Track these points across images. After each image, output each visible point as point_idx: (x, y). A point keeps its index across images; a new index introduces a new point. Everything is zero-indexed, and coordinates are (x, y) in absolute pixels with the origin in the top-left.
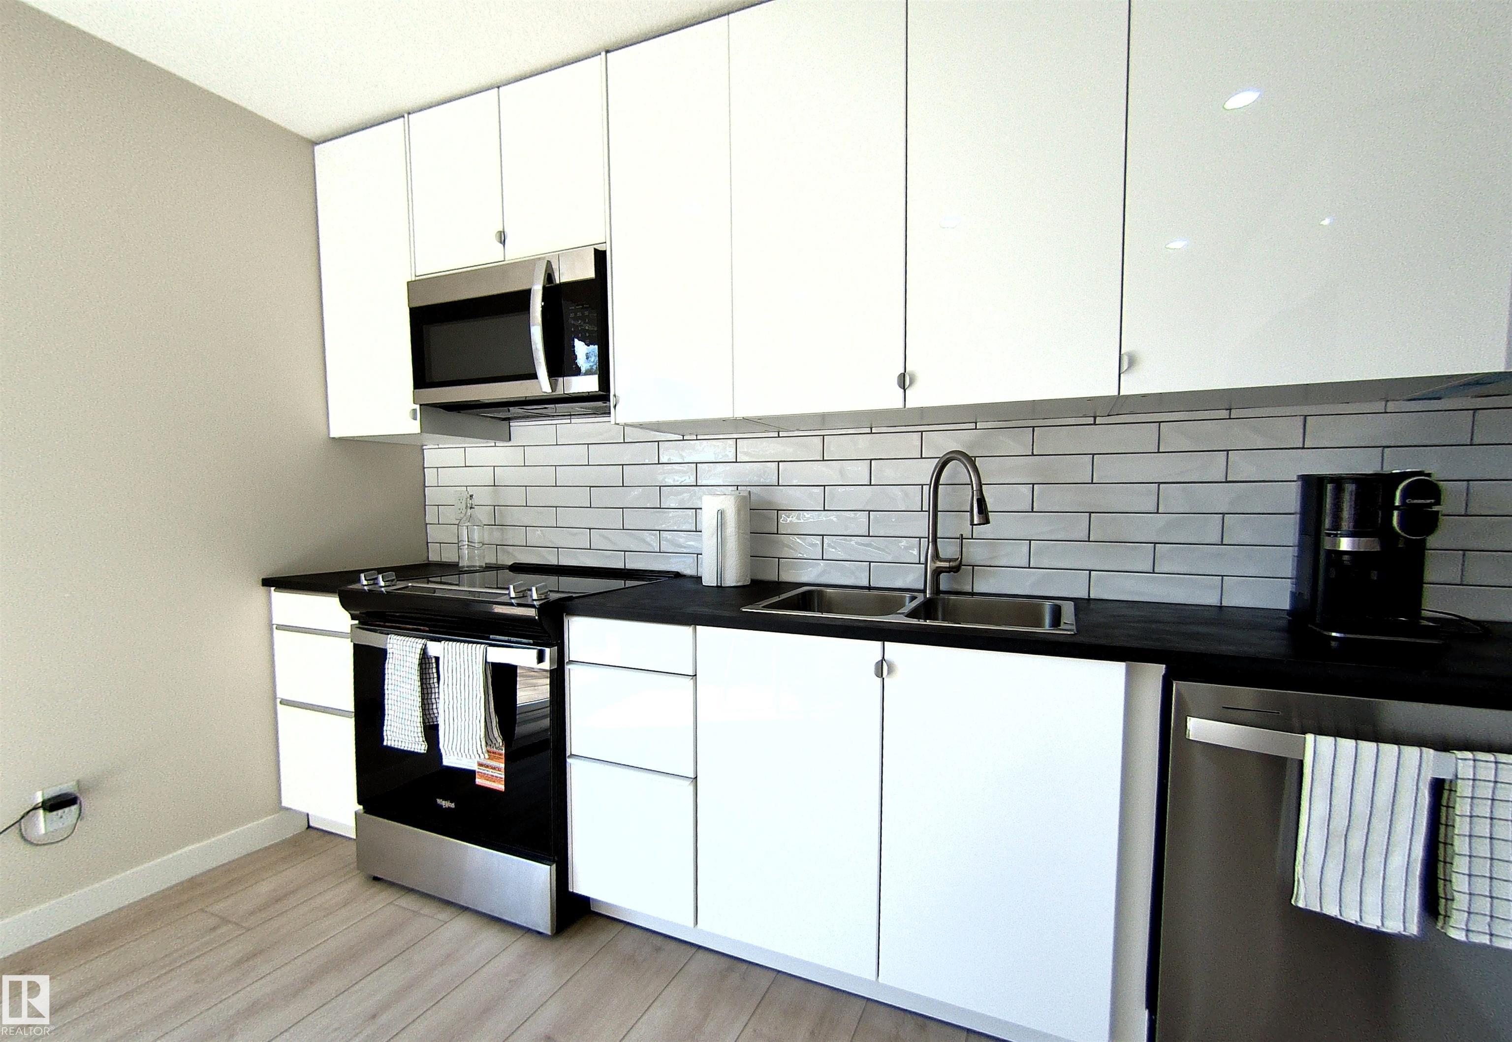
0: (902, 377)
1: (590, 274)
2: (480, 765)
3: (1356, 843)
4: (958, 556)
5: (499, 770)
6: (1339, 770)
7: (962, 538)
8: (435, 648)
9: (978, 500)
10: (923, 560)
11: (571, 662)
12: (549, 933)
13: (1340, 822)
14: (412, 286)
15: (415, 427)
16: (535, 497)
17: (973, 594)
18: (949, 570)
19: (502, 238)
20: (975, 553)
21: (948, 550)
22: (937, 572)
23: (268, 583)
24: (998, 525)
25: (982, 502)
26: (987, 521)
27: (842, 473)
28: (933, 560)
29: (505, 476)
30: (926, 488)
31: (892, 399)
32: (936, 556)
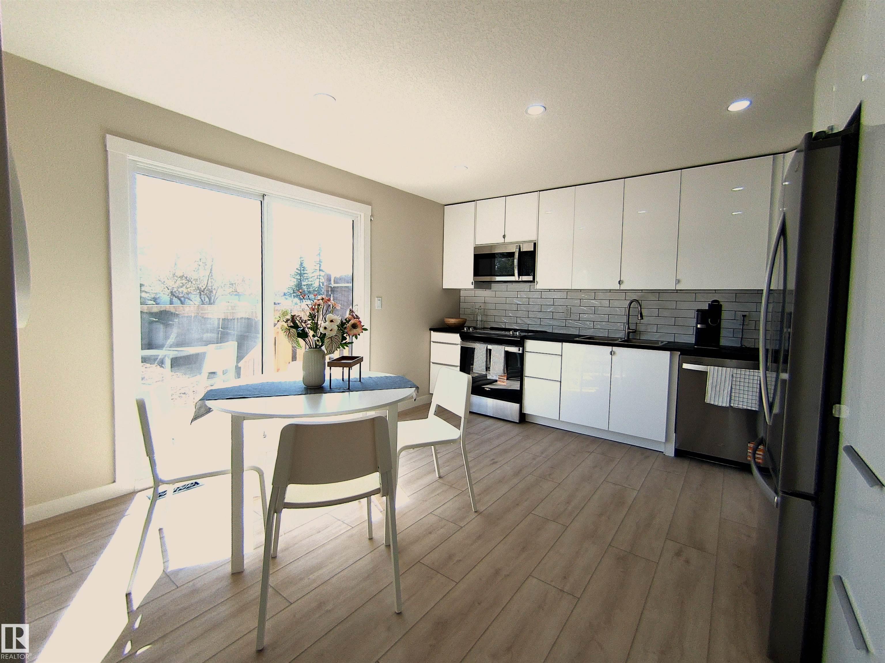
0: (619, 282)
1: (532, 250)
2: (499, 378)
3: (718, 389)
4: (635, 328)
5: (505, 379)
6: (715, 373)
7: (636, 323)
8: (490, 347)
9: (640, 313)
10: (625, 330)
11: (526, 352)
12: (518, 422)
13: (714, 384)
14: (475, 248)
15: (472, 287)
16: (499, 307)
17: (640, 339)
18: (633, 332)
19: (504, 237)
20: (641, 328)
21: (633, 327)
22: (629, 333)
23: (431, 329)
24: (645, 320)
25: (641, 314)
26: (642, 319)
27: (600, 303)
28: (627, 329)
29: (488, 300)
30: (626, 308)
31: (617, 287)
32: (629, 328)
